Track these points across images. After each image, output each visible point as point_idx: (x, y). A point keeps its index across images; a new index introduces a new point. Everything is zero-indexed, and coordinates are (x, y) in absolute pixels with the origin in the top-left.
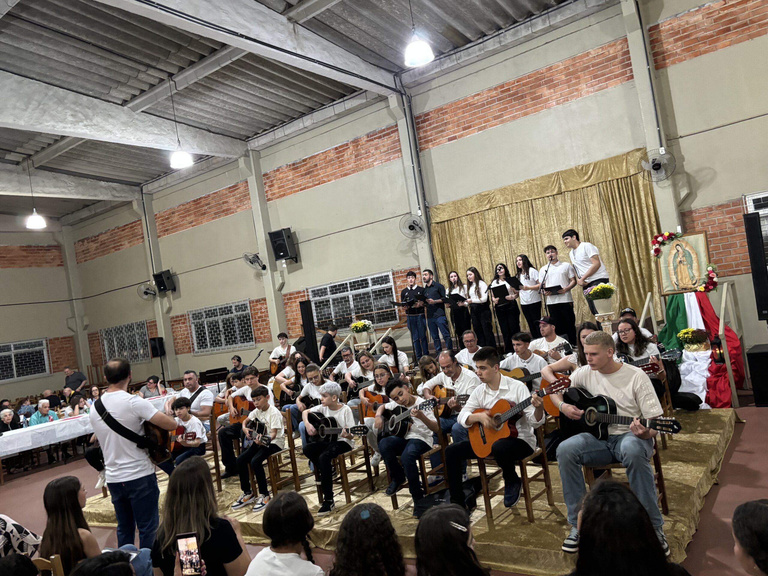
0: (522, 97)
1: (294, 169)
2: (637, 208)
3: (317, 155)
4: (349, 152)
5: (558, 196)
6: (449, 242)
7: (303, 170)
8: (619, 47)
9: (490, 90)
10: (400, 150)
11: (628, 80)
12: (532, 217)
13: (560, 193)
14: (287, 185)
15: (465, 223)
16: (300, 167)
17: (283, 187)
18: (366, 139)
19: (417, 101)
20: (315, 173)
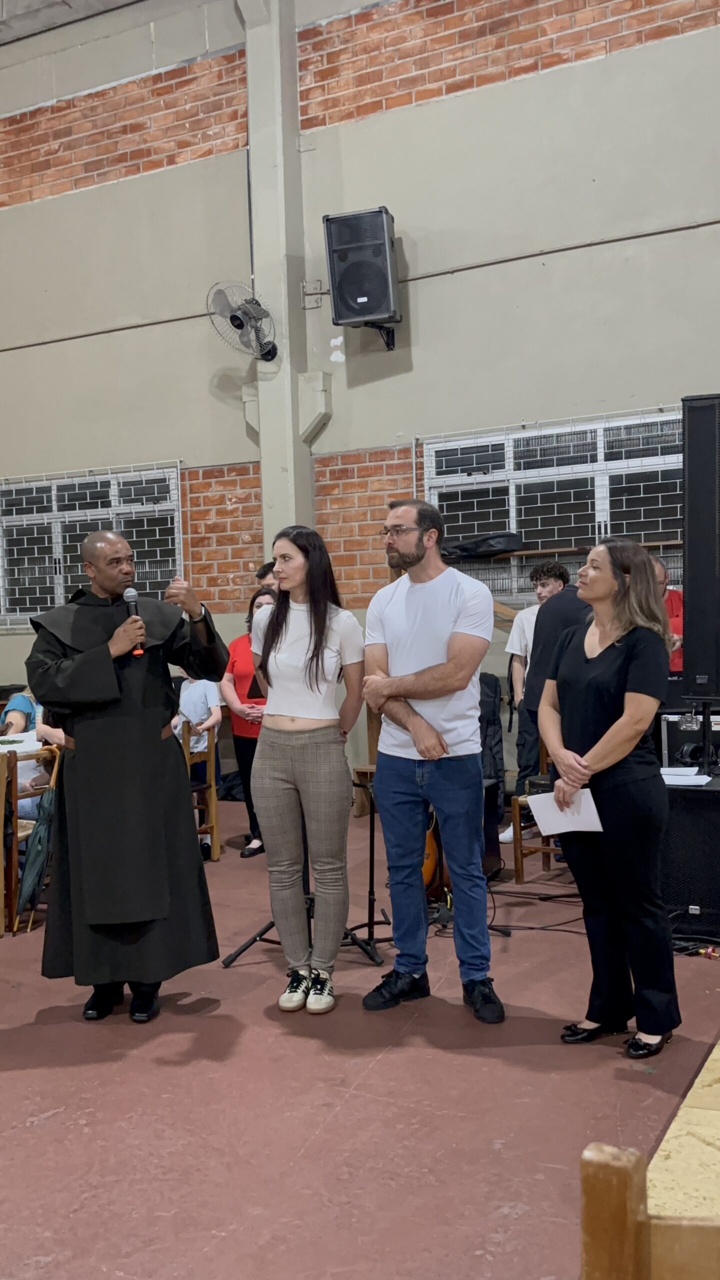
7: (471, 17)
20: (522, 28)
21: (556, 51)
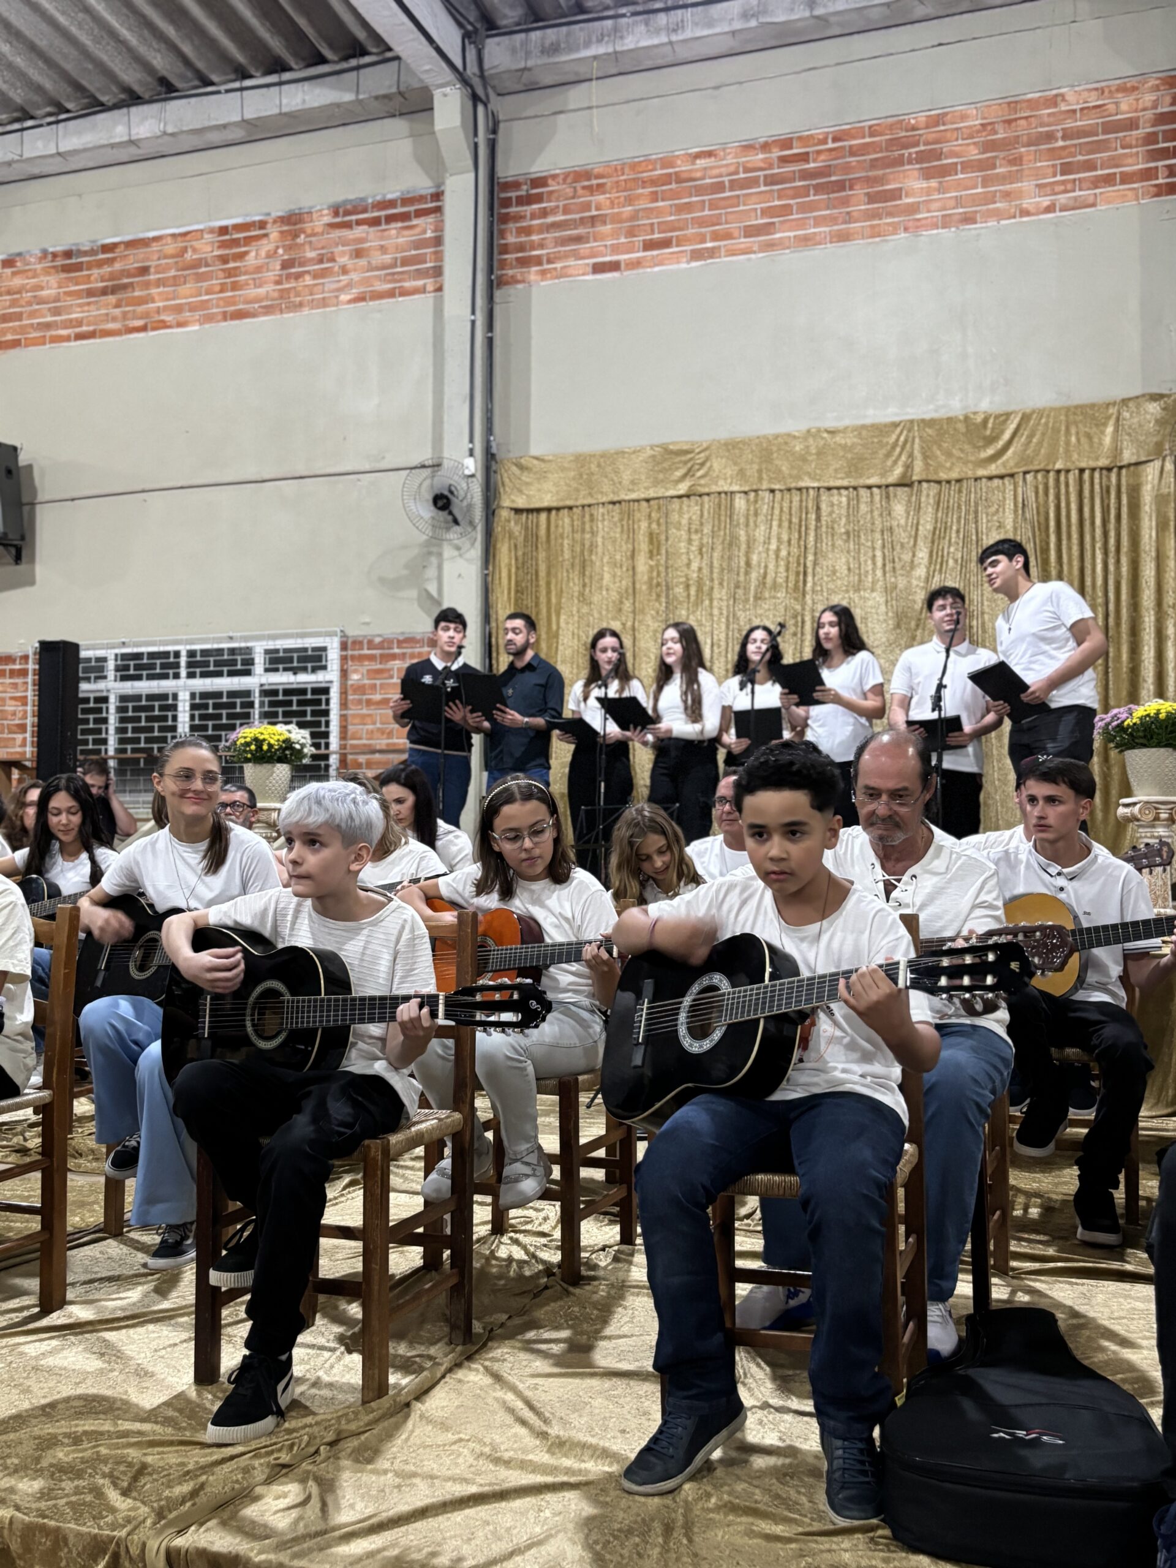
0: (840, 186)
1: (66, 269)
2: (1124, 560)
3: (156, 239)
4: (266, 246)
5: (900, 491)
6: (542, 574)
7: (96, 277)
8: (1149, 98)
9: (748, 148)
10: (438, 272)
11: (1157, 195)
12: (811, 538)
13: (905, 483)
14: (32, 314)
15: (603, 527)
16: (90, 266)
17: (18, 317)
18: (328, 219)
19: (514, 136)
20: (137, 294)
21: (162, 317)
